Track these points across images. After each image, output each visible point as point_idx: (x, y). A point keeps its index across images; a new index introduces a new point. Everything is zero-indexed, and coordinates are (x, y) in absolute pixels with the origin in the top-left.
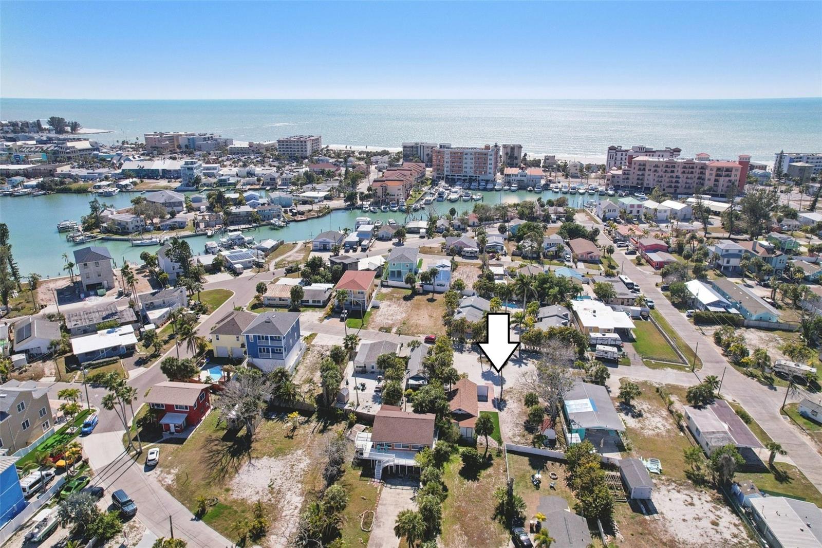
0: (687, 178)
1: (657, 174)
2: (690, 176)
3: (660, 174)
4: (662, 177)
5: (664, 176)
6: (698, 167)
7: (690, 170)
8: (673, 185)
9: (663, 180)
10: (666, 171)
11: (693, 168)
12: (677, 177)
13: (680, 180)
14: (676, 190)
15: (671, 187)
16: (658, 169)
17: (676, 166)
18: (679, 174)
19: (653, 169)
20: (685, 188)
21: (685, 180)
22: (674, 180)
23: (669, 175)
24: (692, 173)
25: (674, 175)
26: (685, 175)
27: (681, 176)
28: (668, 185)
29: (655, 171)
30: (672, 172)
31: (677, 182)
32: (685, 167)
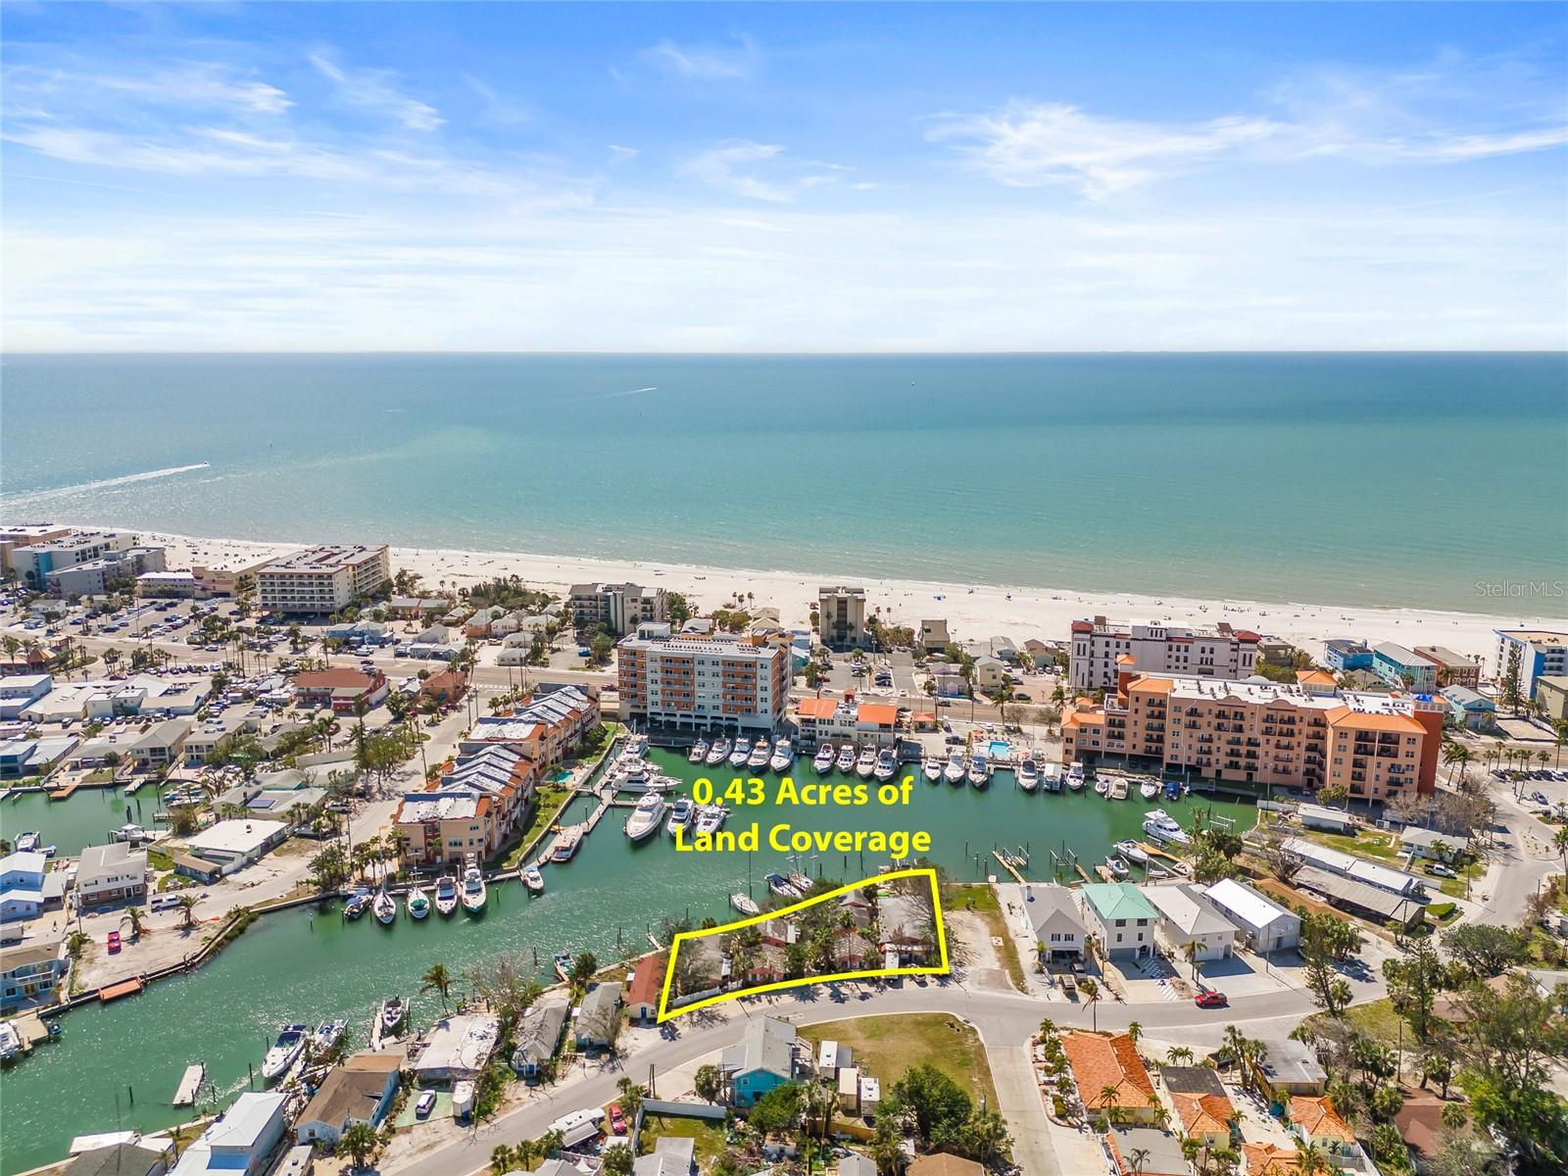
0: (1278, 746)
1: (1198, 733)
2: (1285, 741)
3: (1205, 732)
4: (1210, 740)
5: (1215, 737)
6: (1306, 720)
7: (1285, 727)
8: (1243, 762)
9: (1214, 748)
10: (1219, 727)
11: (1291, 721)
12: (1251, 742)
13: (1260, 751)
14: (1250, 776)
15: (1234, 766)
16: (1199, 721)
17: (1247, 715)
18: (1256, 734)
19: (1185, 720)
20: (1275, 770)
21: (1273, 752)
22: (1243, 750)
23: (1230, 736)
24: (1291, 734)
25: (1244, 737)
26: (1274, 740)
27: (1262, 739)
28: (1227, 760)
29: (1193, 726)
30: (1240, 729)
31: (1252, 755)
32: (1269, 719)
